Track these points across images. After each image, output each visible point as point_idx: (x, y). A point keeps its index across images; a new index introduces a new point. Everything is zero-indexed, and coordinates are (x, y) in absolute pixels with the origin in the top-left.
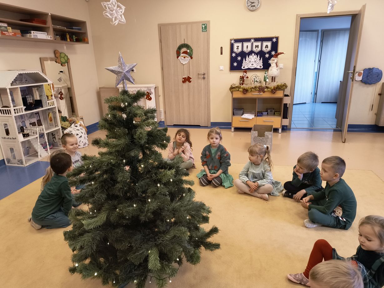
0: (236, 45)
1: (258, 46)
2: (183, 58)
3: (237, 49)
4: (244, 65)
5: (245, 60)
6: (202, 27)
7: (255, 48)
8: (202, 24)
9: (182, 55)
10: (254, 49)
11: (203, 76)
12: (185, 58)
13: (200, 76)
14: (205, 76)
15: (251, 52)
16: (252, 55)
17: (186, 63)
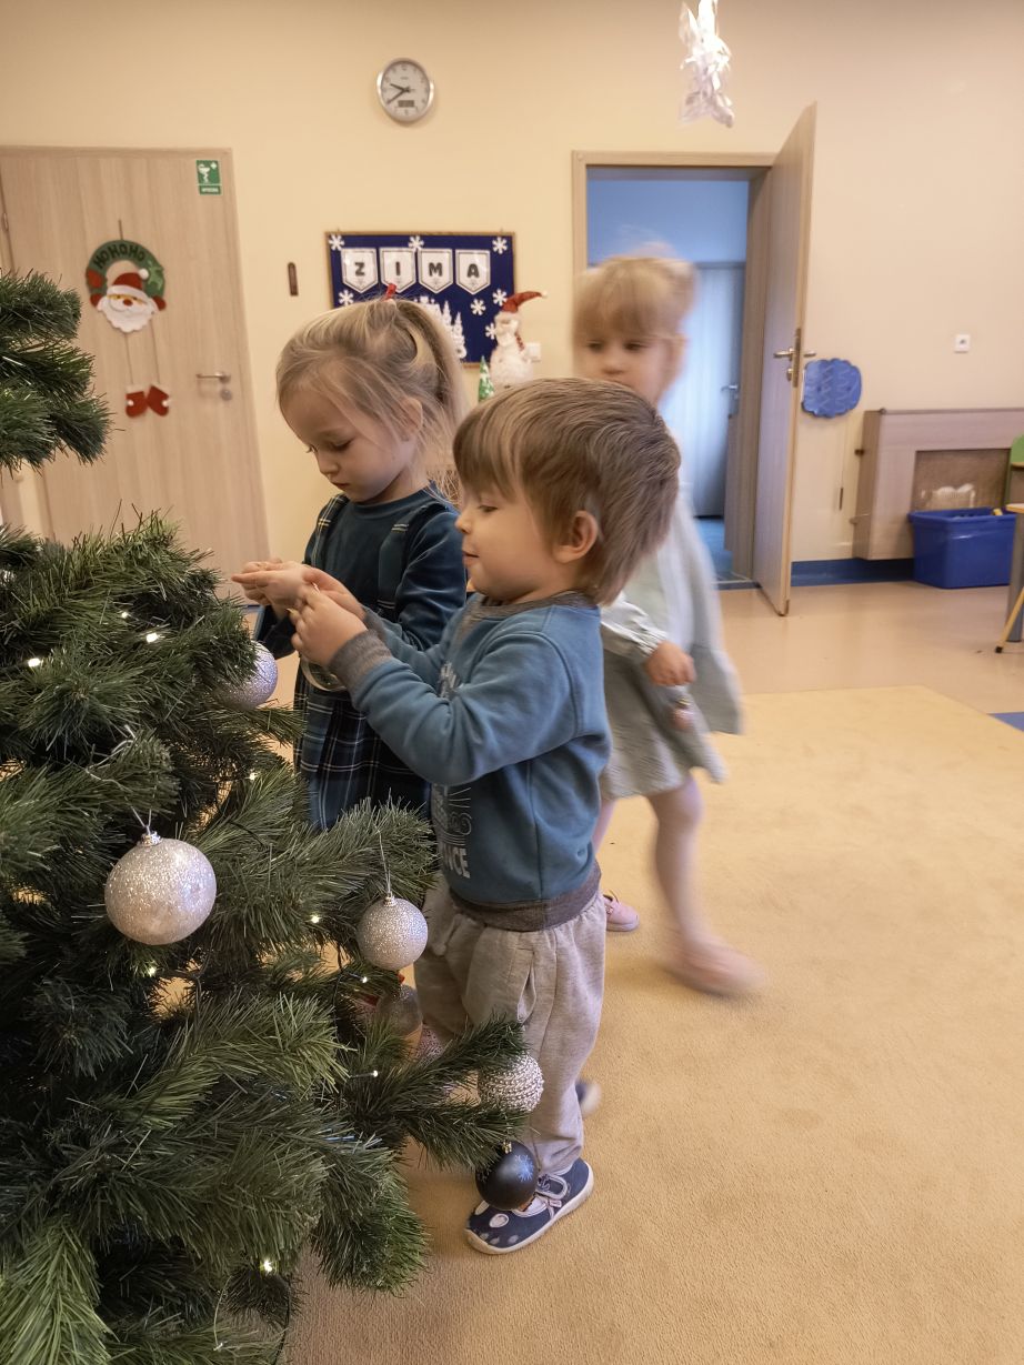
0: (350, 257)
1: (440, 266)
2: (119, 304)
3: (359, 273)
6: (200, 176)
7: (431, 274)
8: (198, 163)
9: (113, 290)
10: (428, 280)
11: (219, 387)
12: (128, 303)
13: (206, 387)
14: (228, 386)
15: (415, 291)
17: (138, 327)
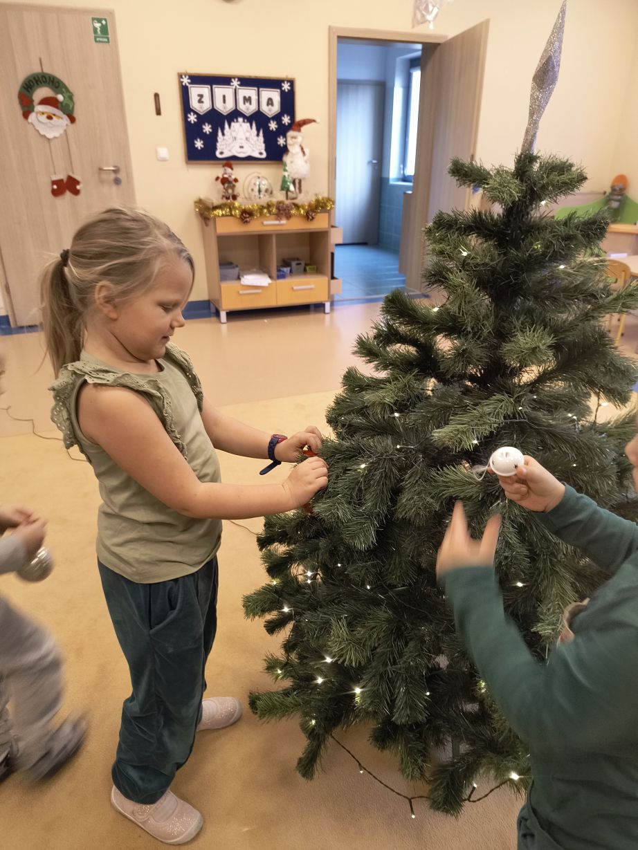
0: (195, 91)
1: (250, 98)
2: (43, 118)
3: (200, 101)
4: (222, 147)
5: (223, 134)
6: (95, 29)
7: (244, 103)
8: (93, 19)
9: (39, 108)
10: (243, 107)
11: (113, 176)
12: (50, 118)
13: (104, 176)
14: (119, 176)
15: (235, 115)
16: (237, 121)
17: (57, 135)
